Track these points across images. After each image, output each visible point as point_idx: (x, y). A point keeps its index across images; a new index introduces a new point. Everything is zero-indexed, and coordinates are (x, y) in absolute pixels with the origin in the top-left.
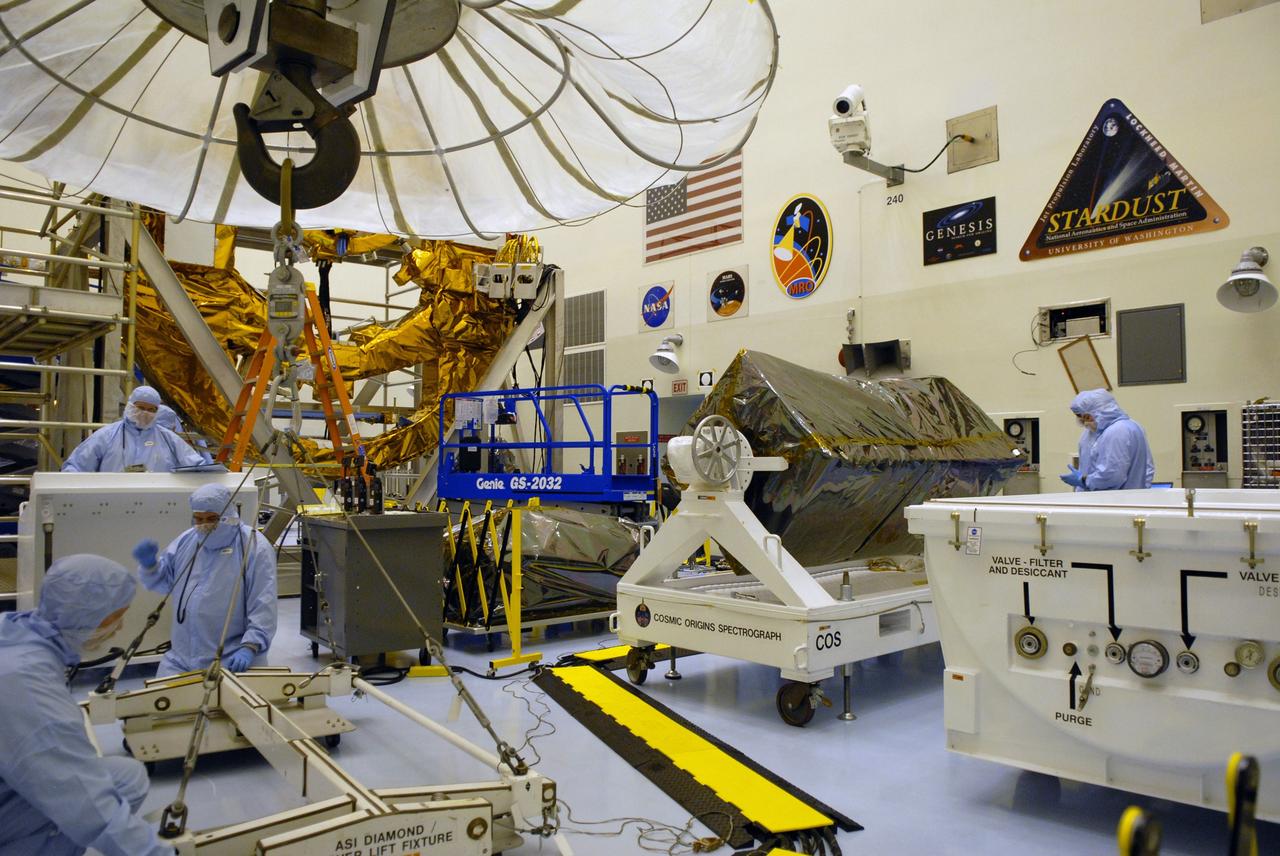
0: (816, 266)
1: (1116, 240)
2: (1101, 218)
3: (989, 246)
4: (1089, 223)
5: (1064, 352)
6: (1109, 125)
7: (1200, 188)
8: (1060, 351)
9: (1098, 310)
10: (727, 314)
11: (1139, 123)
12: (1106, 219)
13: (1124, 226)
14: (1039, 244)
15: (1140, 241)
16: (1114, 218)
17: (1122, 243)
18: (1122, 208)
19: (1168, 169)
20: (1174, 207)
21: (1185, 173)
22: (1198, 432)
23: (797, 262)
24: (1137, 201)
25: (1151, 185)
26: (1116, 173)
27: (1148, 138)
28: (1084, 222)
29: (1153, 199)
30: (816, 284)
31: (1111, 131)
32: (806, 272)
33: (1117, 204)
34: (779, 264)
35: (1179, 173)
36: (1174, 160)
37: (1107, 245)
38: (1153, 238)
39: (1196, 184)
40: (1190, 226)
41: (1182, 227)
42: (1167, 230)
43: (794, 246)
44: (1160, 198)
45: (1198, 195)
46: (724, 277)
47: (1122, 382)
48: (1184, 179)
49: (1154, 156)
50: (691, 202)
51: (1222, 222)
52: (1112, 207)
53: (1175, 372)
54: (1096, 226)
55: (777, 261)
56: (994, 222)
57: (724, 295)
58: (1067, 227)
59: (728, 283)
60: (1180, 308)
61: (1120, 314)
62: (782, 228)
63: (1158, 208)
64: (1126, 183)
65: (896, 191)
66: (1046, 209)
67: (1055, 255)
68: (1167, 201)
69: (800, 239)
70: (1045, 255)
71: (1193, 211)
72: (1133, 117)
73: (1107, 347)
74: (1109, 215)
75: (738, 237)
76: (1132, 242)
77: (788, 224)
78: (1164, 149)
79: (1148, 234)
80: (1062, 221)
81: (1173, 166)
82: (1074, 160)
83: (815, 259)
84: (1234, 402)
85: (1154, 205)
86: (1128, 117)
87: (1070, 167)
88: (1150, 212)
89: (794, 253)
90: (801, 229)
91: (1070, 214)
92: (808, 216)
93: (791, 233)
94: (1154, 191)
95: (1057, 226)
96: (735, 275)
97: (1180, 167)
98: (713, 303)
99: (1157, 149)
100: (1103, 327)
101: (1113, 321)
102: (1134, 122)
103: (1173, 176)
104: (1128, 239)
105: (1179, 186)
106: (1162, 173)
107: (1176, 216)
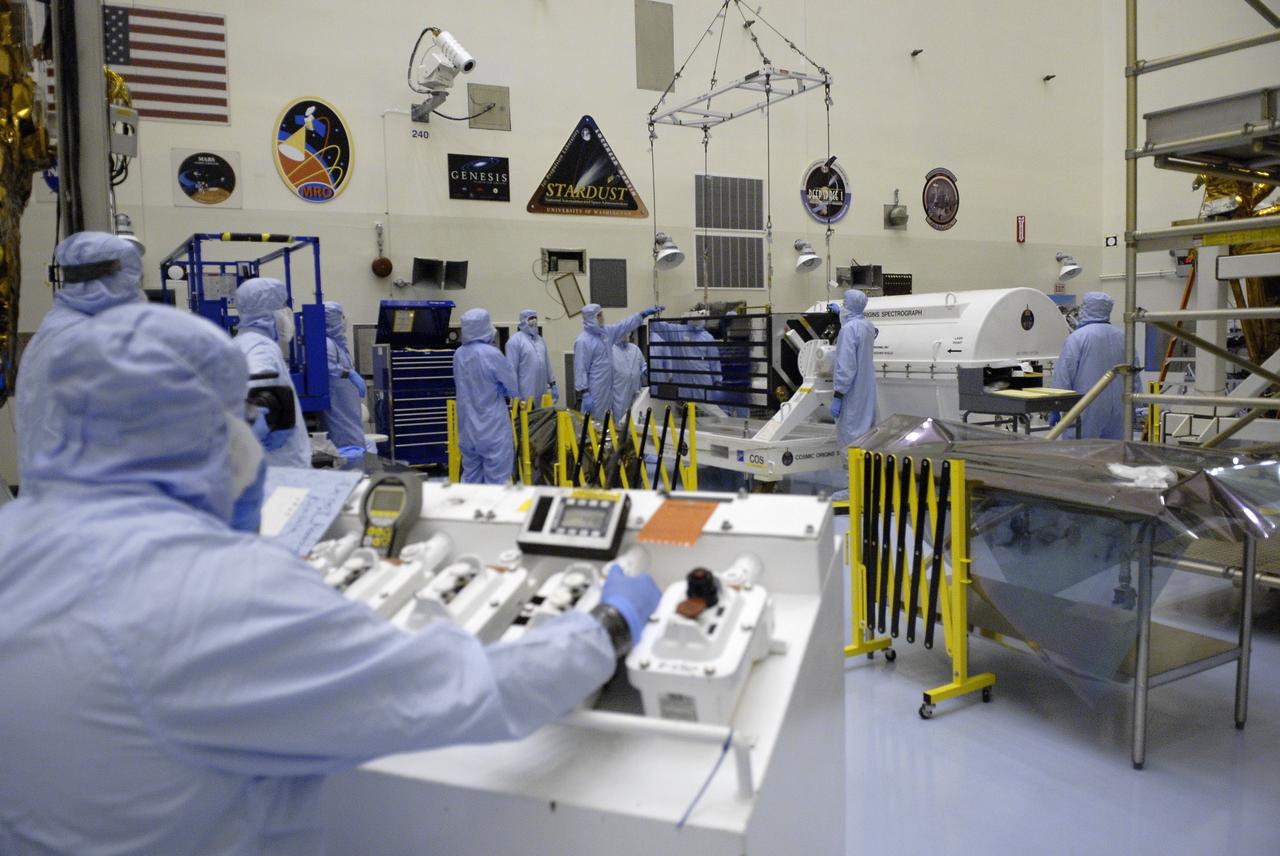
0: (335, 174)
1: (589, 211)
2: (580, 194)
3: (504, 195)
4: (572, 196)
5: (558, 282)
6: (585, 132)
7: (634, 190)
8: (555, 281)
9: (578, 256)
10: (208, 202)
11: (603, 138)
12: (583, 196)
13: (594, 203)
14: (540, 203)
15: (603, 215)
16: (588, 196)
17: (592, 214)
18: (592, 191)
19: (618, 174)
20: (621, 198)
21: (627, 178)
23: (310, 167)
24: (601, 188)
25: (609, 181)
26: (589, 167)
27: (608, 150)
28: (569, 194)
29: (610, 190)
30: (336, 192)
31: (587, 138)
32: (322, 177)
33: (589, 187)
34: (287, 164)
35: (624, 178)
36: (621, 169)
37: (584, 214)
38: (610, 215)
39: (633, 187)
40: (630, 212)
41: (626, 212)
42: (618, 212)
43: (306, 148)
44: (614, 190)
45: (633, 194)
46: (201, 159)
48: (627, 182)
49: (610, 163)
50: (135, 54)
51: (644, 214)
52: (587, 189)
53: (622, 302)
54: (577, 199)
55: (283, 158)
56: (508, 177)
57: (201, 179)
58: (559, 195)
59: (205, 168)
60: (624, 261)
61: (592, 261)
62: (290, 124)
63: (613, 197)
64: (595, 175)
65: (420, 127)
66: (545, 178)
67: (551, 212)
68: (618, 193)
69: (313, 141)
70: (545, 212)
71: (630, 204)
72: (600, 132)
73: (584, 281)
74: (585, 194)
75: (223, 118)
76: (598, 215)
77: (298, 122)
78: (616, 160)
79: (608, 212)
80: (556, 190)
81: (621, 172)
82: (564, 149)
83: (334, 167)
85: (610, 194)
86: (596, 131)
87: (561, 153)
88: (608, 198)
89: (307, 156)
90: (314, 132)
91: (561, 186)
92: (323, 121)
93: (301, 134)
94: (611, 185)
95: (552, 193)
96: (218, 159)
97: (625, 174)
98: (183, 185)
99: (613, 158)
100: (581, 268)
101: (587, 264)
102: (600, 136)
103: (621, 178)
104: (596, 212)
105: (624, 186)
106: (615, 175)
107: (622, 204)
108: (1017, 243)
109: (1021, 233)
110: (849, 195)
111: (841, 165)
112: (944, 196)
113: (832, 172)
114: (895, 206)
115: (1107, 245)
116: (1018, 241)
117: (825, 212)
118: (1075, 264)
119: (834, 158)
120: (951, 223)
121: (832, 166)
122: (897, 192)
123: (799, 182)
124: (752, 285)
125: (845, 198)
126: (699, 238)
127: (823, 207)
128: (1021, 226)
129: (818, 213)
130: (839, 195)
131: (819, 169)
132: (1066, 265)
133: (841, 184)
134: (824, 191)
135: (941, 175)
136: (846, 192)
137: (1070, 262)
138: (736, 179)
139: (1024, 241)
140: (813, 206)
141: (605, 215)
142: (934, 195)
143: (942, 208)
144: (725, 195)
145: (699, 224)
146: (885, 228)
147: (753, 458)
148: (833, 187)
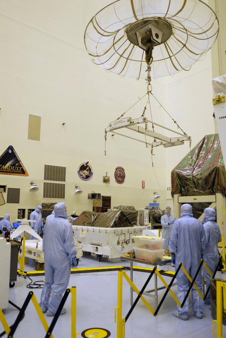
1: (9, 174)
2: (6, 168)
4: (4, 169)
6: (10, 150)
7: (24, 168)
9: (4, 187)
11: (15, 152)
12: (7, 169)
13: (11, 171)
16: (9, 169)
17: (10, 174)
18: (10, 168)
19: (20, 163)
20: (20, 170)
21: (22, 164)
22: (20, 213)
24: (14, 167)
25: (16, 165)
26: (10, 160)
27: (17, 156)
28: (3, 168)
29: (16, 168)
31: (10, 152)
33: (10, 166)
35: (21, 164)
36: (21, 162)
37: (7, 174)
38: (16, 175)
39: (24, 167)
40: (22, 175)
41: (21, 174)
42: (19, 174)
44: (18, 168)
45: (24, 169)
47: (8, 202)
48: (22, 165)
49: (17, 159)
51: (27, 175)
52: (9, 167)
53: (17, 202)
54: (5, 170)
60: (19, 189)
61: (8, 189)
63: (17, 170)
64: (12, 163)
68: (19, 169)
71: (23, 172)
72: (15, 151)
73: (5, 195)
74: (8, 168)
76: (12, 175)
78: (19, 159)
79: (15, 174)
81: (21, 163)
82: (2, 155)
84: (27, 208)
85: (16, 169)
86: (14, 150)
87: (1, 156)
88: (16, 170)
91: (0, 166)
94: (17, 166)
97: (22, 163)
99: (18, 158)
100: (5, 191)
101: (7, 190)
102: (14, 152)
103: (20, 164)
104: (11, 174)
105: (21, 166)
106: (19, 163)
107: (20, 172)
108: (142, 188)
109: (143, 185)
110: (93, 173)
111: (90, 164)
112: (121, 175)
113: (87, 166)
114: (106, 177)
115: (168, 190)
116: (143, 188)
117: (85, 177)
118: (158, 195)
119: (88, 162)
120: (123, 182)
121: (87, 164)
122: (107, 173)
123: (78, 169)
124: (61, 198)
125: (91, 173)
126: (45, 183)
127: (84, 176)
128: (143, 184)
129: (83, 177)
130: (89, 173)
131: (84, 165)
132: (156, 195)
133: (90, 170)
134: (85, 171)
135: (120, 168)
136: (92, 172)
137: (157, 194)
138: (58, 167)
139: (144, 188)
140: (81, 175)
141: (14, 175)
142: (118, 174)
143: (120, 178)
144: (54, 171)
145: (45, 179)
146: (103, 183)
147: (38, 255)
148: (88, 170)
